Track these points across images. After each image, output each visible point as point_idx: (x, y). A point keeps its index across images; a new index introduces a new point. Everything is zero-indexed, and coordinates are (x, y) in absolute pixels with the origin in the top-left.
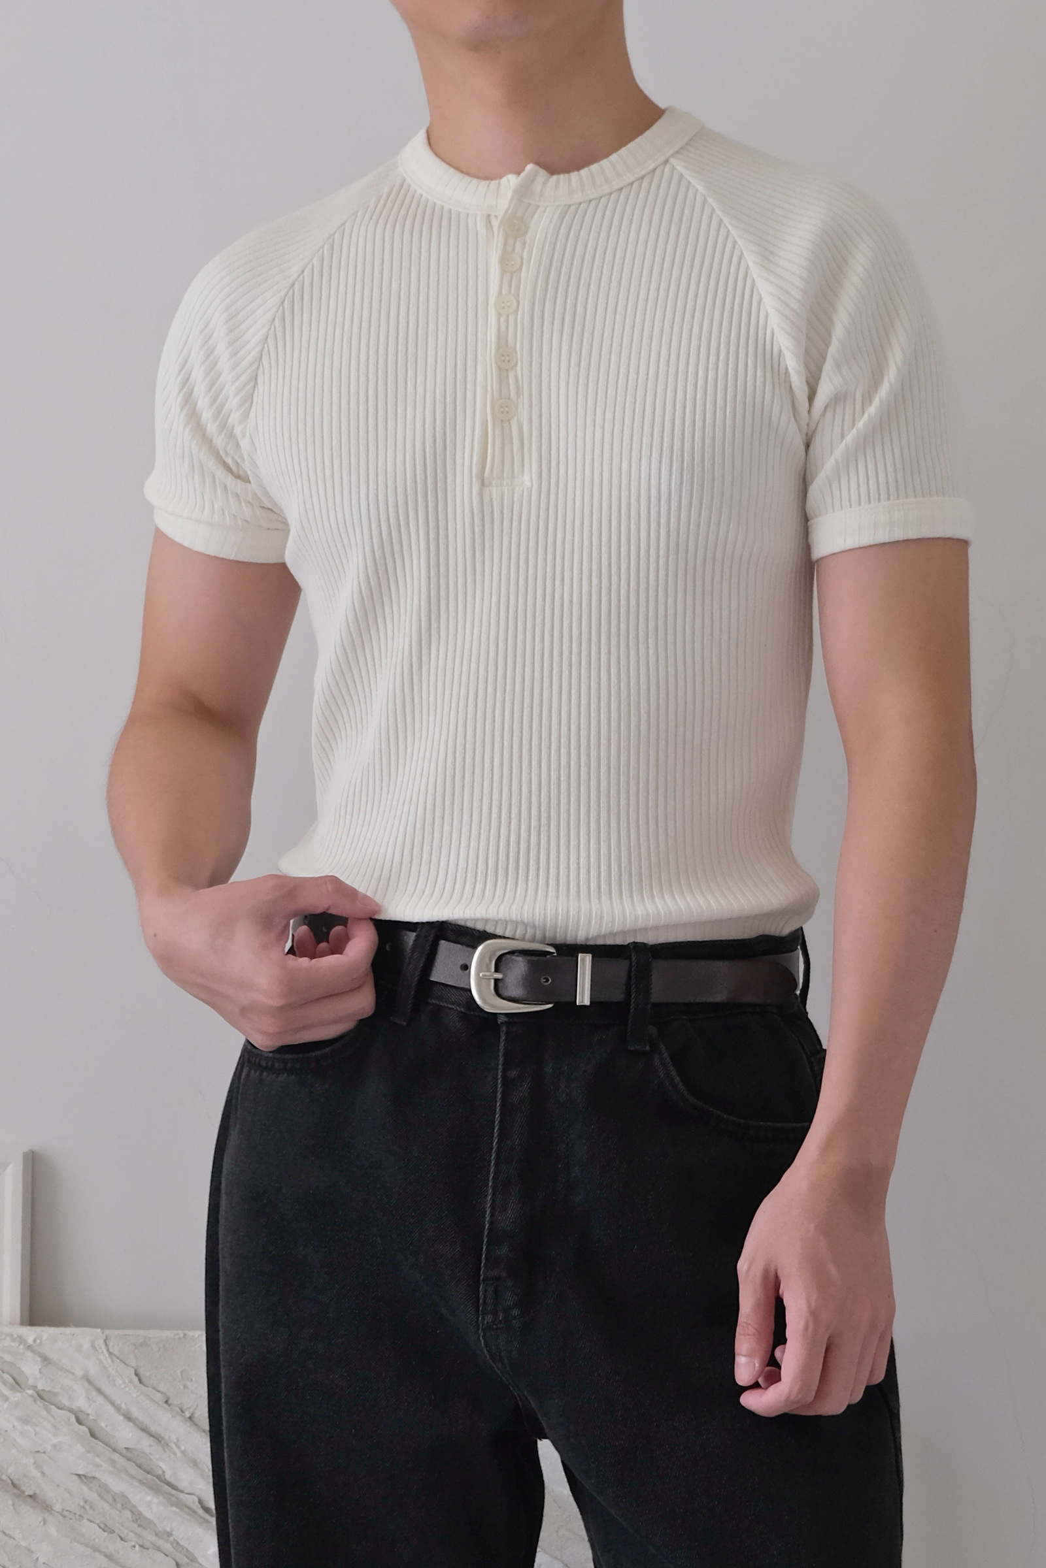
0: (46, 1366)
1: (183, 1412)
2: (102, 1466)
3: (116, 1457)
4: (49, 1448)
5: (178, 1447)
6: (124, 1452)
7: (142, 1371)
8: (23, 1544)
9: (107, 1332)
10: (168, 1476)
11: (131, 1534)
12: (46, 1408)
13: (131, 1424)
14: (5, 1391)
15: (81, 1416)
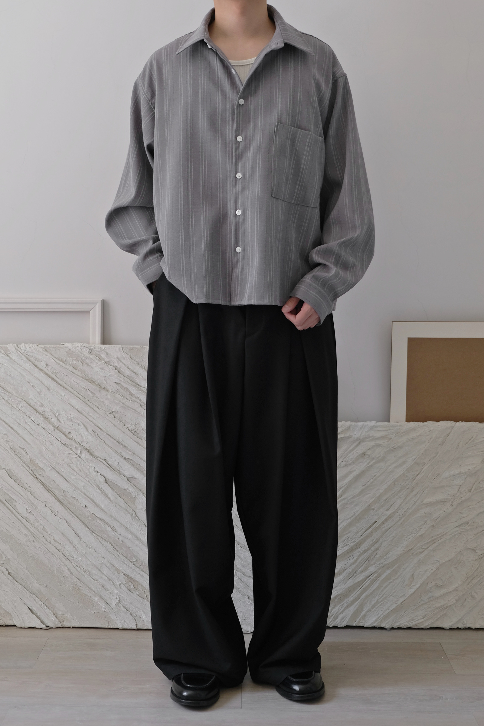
0: (107, 355)
1: (142, 366)
2: (121, 380)
3: (125, 378)
4: (108, 376)
5: (141, 376)
6: (127, 377)
7: (132, 357)
8: (102, 400)
9: (123, 346)
10: (138, 383)
11: (129, 398)
12: (107, 366)
13: (129, 370)
14: (97, 361)
15: (116, 367)
